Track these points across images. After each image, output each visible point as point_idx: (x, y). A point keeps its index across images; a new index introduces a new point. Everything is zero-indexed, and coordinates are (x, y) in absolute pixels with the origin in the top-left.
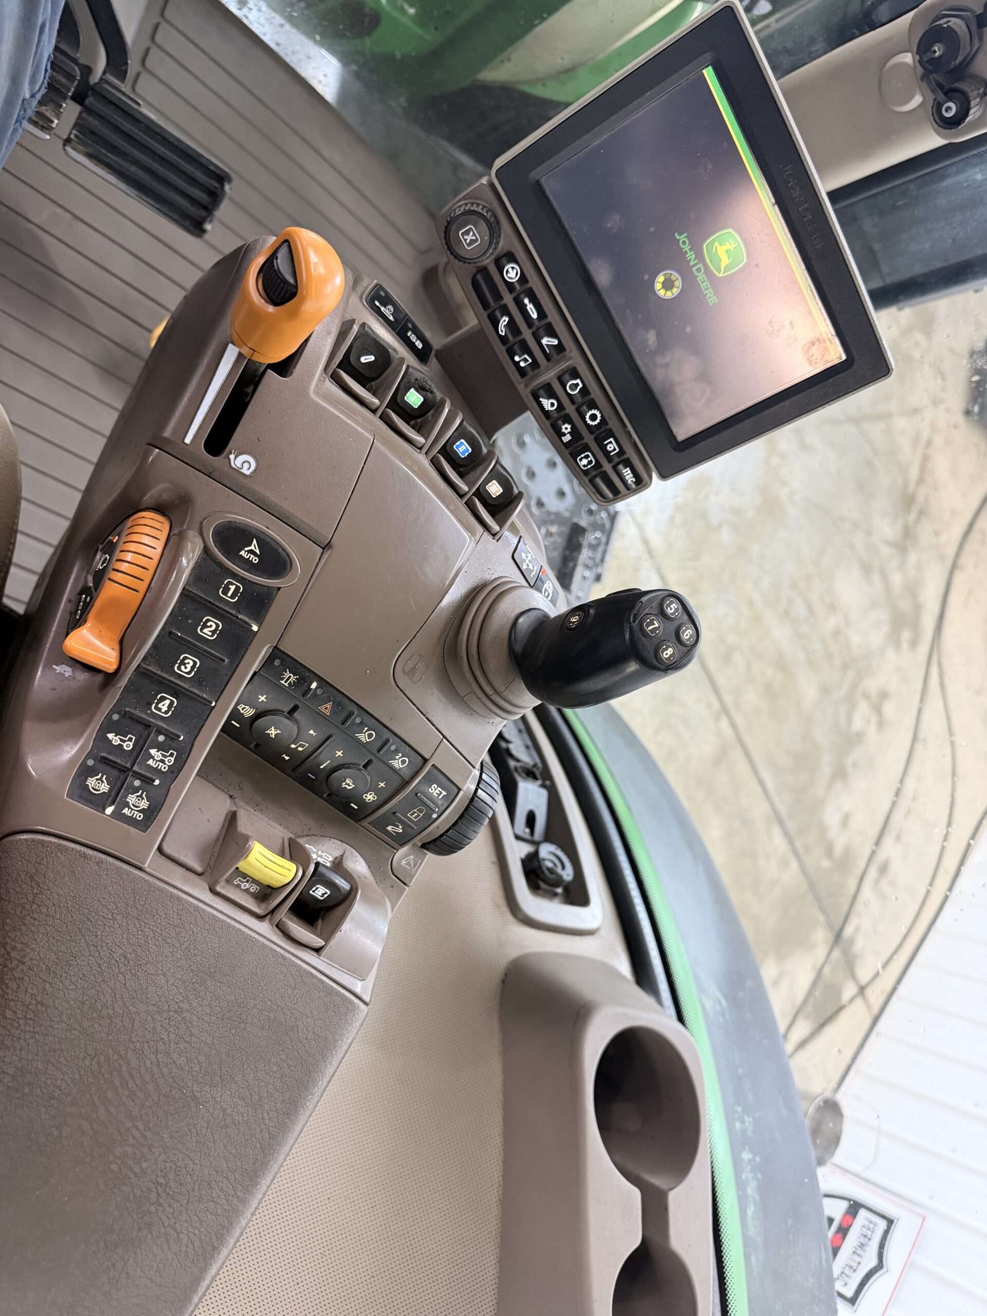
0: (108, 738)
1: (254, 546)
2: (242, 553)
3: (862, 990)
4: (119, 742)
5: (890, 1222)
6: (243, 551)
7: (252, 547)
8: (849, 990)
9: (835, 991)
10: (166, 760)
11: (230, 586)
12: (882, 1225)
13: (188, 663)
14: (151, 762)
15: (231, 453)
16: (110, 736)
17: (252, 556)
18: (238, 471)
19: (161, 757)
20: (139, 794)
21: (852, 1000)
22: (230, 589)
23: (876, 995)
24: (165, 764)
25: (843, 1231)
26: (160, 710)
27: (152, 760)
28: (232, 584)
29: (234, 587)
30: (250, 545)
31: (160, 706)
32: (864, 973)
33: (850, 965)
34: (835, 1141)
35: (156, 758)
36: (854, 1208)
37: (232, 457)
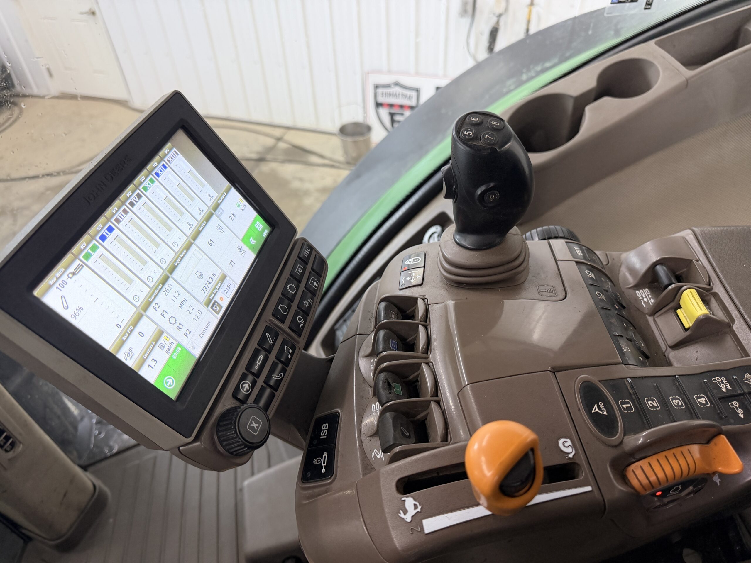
0: (744, 416)
1: (595, 409)
2: (605, 413)
3: (279, 139)
4: (739, 410)
5: (377, 87)
6: (604, 413)
7: (597, 410)
8: (282, 145)
9: (286, 152)
10: (720, 381)
11: (625, 408)
12: (380, 91)
13: (676, 402)
14: (729, 387)
15: (569, 458)
16: (742, 416)
17: (601, 407)
18: (574, 446)
19: (722, 385)
20: (747, 382)
21: (286, 142)
22: (626, 407)
23: (278, 132)
24: (722, 380)
25: (391, 106)
26: (706, 401)
27: (728, 388)
28: (623, 408)
29: (623, 406)
30: (597, 412)
31: (704, 403)
32: (270, 142)
33: (270, 149)
34: (356, 125)
35: (725, 387)
36: (378, 105)
37: (571, 456)
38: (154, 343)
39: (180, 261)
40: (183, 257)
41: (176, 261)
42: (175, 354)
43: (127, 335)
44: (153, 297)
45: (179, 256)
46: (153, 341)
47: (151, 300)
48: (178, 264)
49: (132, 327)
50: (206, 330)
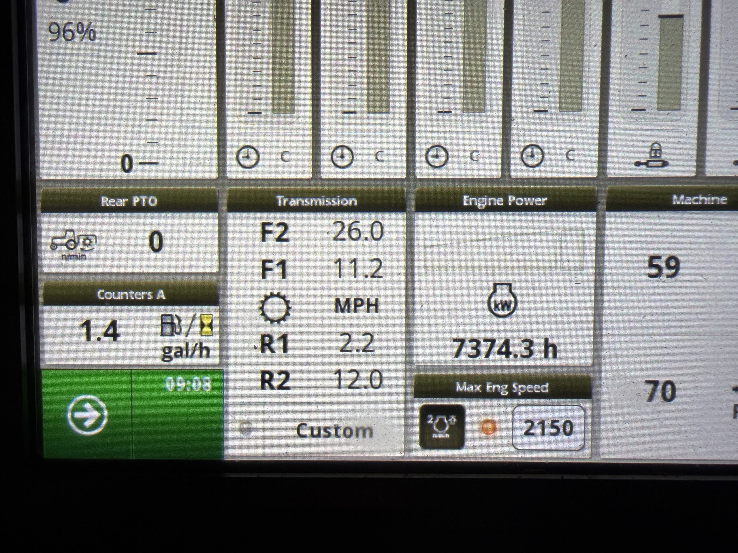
38: (161, 295)
39: (491, 209)
40: (515, 208)
41: (477, 194)
42: (181, 382)
43: (122, 202)
44: (294, 202)
45: (504, 194)
46: (166, 288)
47: (281, 200)
48: (473, 209)
49: (153, 201)
50: (337, 435)
